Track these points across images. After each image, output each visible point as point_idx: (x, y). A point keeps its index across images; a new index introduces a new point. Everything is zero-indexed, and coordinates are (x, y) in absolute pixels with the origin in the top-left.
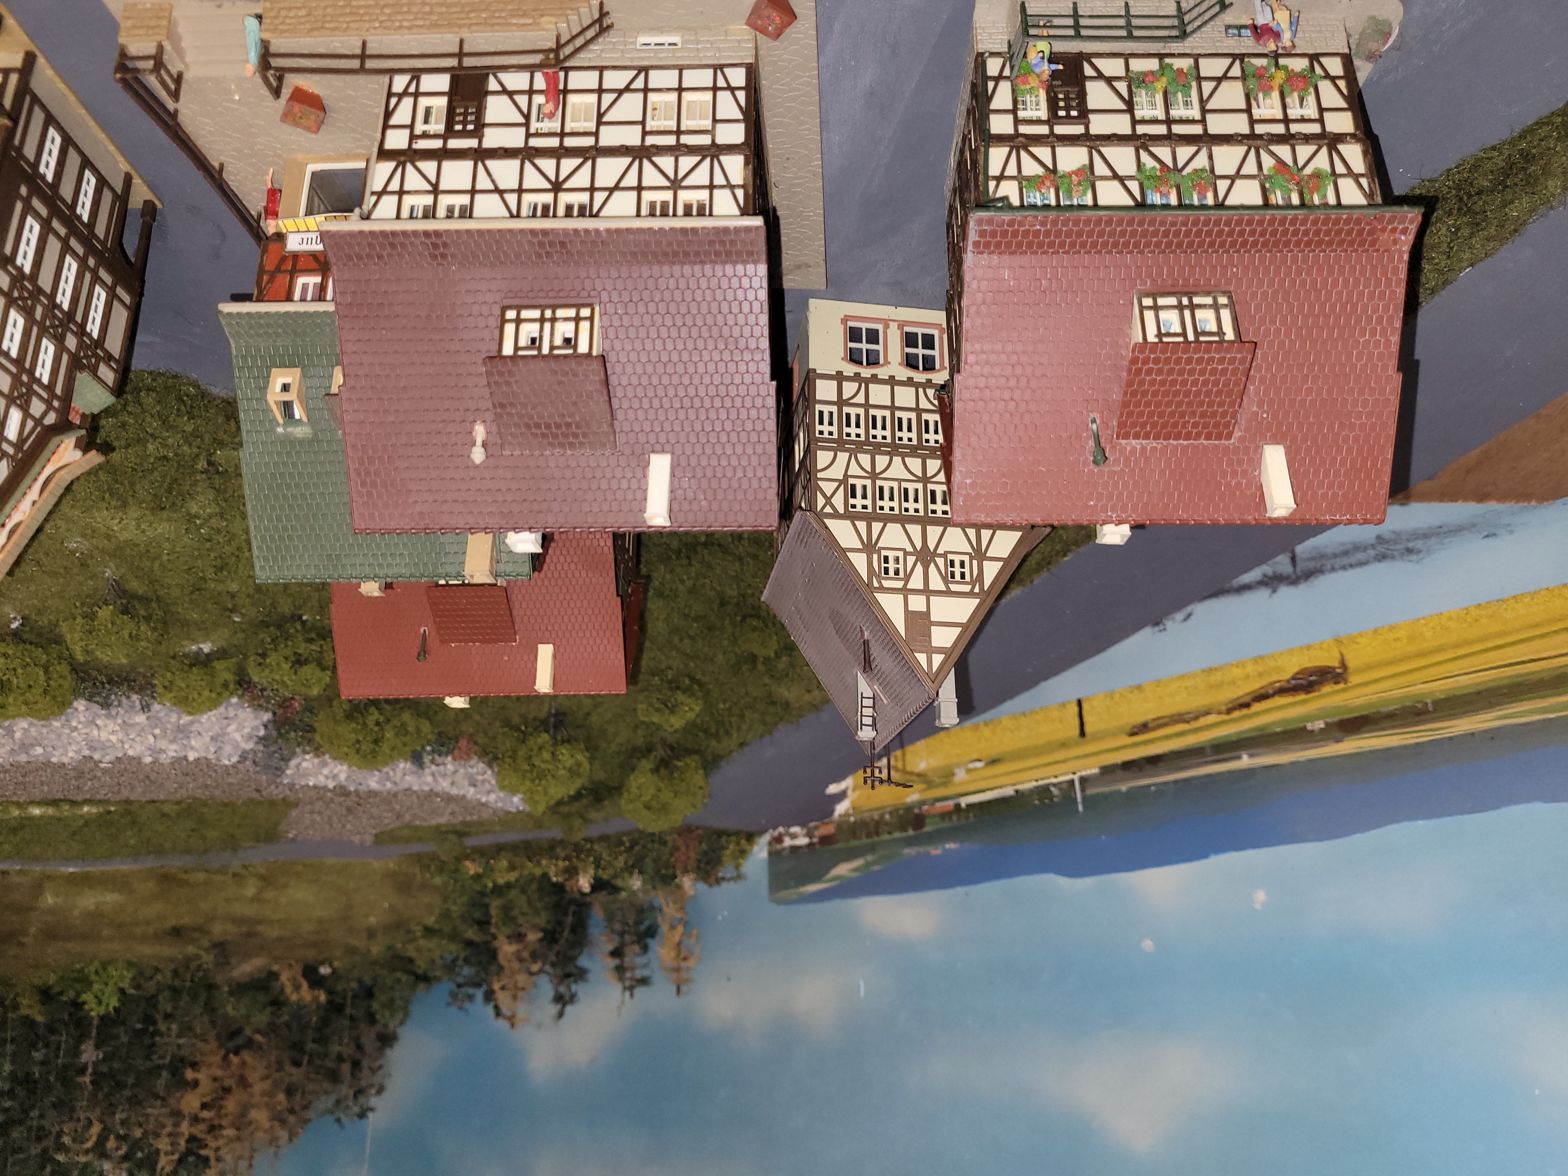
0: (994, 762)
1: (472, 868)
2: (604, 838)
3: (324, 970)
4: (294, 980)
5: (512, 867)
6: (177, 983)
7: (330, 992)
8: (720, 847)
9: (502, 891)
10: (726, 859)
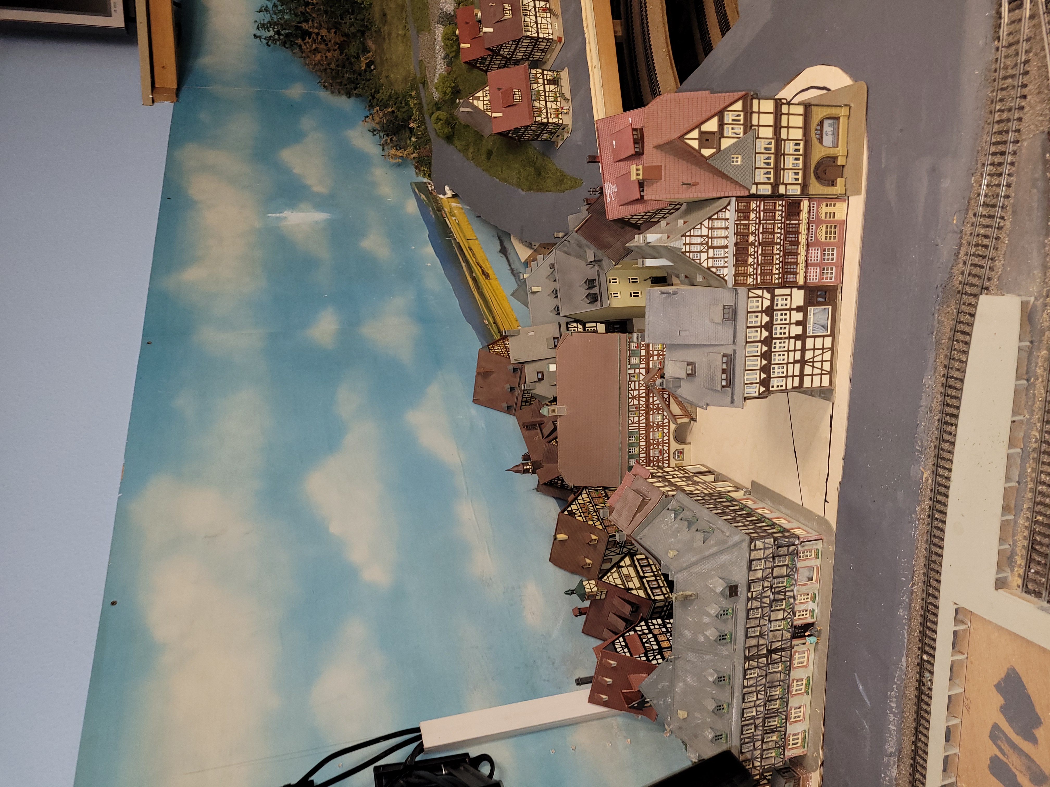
0: (458, 224)
1: (413, 93)
2: (426, 128)
3: (372, 67)
4: (368, 58)
5: (415, 104)
6: (366, 20)
7: (365, 71)
8: (426, 165)
9: (407, 104)
10: (422, 168)
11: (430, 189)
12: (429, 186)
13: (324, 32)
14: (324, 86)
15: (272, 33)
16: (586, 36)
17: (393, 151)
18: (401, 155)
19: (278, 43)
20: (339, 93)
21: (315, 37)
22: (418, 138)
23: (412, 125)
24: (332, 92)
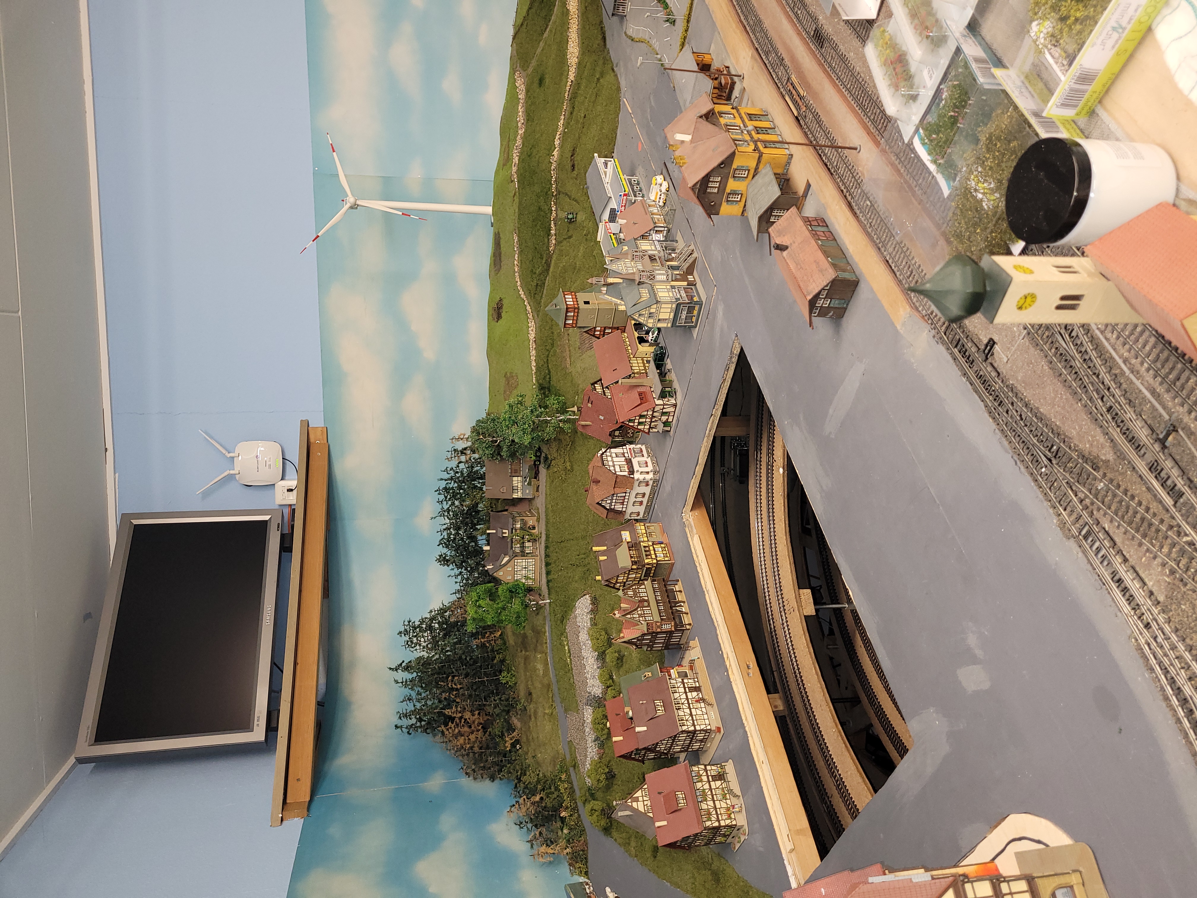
1: (563, 777)
2: (579, 816)
3: (518, 747)
4: (513, 737)
5: (565, 789)
6: (510, 700)
7: (510, 751)
8: (581, 861)
9: (557, 789)
10: (577, 865)
11: (588, 891)
12: (587, 887)
13: (467, 715)
14: (467, 773)
15: (414, 721)
16: (747, 729)
17: (543, 849)
18: (552, 852)
19: (419, 730)
20: (482, 777)
21: (458, 721)
22: (570, 829)
23: (563, 814)
24: (475, 779)
